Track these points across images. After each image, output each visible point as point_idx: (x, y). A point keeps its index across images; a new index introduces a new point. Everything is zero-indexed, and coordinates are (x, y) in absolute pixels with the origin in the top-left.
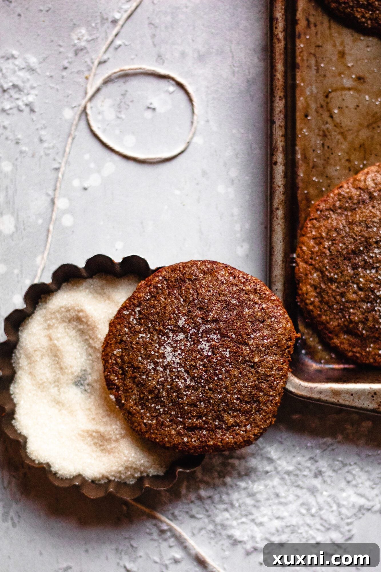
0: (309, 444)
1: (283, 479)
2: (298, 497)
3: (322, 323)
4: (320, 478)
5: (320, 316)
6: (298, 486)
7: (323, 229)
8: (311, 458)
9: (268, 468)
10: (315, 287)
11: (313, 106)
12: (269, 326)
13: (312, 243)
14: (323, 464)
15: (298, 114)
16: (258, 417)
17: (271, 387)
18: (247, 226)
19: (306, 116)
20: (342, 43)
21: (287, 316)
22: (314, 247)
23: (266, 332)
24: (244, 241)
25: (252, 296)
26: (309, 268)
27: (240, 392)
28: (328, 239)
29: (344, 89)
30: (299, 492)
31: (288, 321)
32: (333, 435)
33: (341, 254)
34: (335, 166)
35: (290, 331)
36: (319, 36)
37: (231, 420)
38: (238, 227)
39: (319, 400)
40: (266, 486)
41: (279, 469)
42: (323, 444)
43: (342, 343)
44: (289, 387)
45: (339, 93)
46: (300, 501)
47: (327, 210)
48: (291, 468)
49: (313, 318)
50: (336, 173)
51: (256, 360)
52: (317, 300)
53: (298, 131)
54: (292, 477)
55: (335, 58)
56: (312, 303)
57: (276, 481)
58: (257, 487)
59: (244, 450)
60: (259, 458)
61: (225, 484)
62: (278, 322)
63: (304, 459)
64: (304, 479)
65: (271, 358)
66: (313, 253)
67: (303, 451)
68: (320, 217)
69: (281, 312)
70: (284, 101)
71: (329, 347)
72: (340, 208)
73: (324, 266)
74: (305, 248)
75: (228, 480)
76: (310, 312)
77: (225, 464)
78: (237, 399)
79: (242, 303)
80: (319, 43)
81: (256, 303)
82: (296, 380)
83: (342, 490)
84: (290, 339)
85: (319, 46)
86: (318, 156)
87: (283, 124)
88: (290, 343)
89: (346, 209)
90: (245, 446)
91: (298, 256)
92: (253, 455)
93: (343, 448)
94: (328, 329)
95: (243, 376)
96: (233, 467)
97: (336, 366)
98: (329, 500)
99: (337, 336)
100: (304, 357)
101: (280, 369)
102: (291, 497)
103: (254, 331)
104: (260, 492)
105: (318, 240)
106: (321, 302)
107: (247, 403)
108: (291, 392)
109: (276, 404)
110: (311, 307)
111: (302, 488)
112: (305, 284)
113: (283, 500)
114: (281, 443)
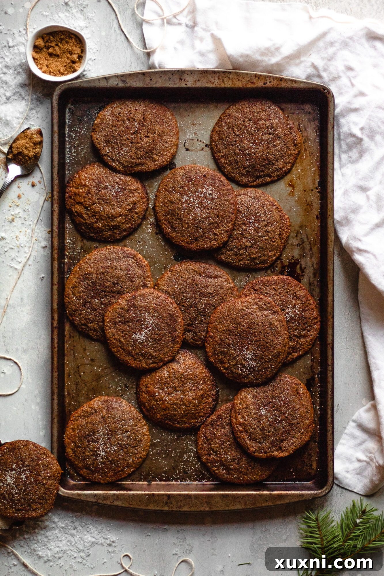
0: (71, 516)
1: (60, 530)
2: (67, 538)
3: (76, 465)
4: (76, 530)
5: (75, 461)
6: (67, 533)
7: (76, 425)
8: (72, 521)
9: (54, 526)
10: (72, 449)
11: (72, 372)
12: (50, 468)
13: (71, 431)
14: (77, 524)
15: (66, 375)
16: (46, 505)
17: (51, 493)
18: (44, 423)
19: (69, 376)
20: (85, 345)
21: (58, 463)
22: (72, 432)
23: (48, 471)
24: (43, 429)
25: (43, 456)
26: (70, 441)
27: (38, 495)
28: (78, 430)
29: (86, 364)
30: (67, 536)
31: (58, 466)
32: (81, 512)
33: (83, 436)
34: (82, 397)
35: (59, 470)
36: (75, 342)
37: (35, 507)
38: (40, 423)
39: (72, 498)
40: (53, 533)
41: (58, 526)
42: (77, 515)
43: (84, 473)
44: (60, 493)
45: (83, 366)
46: (67, 540)
47: (77, 417)
48: (63, 526)
49: (72, 462)
50: (82, 400)
51: (44, 482)
52: (73, 455)
53: (66, 382)
54: (64, 529)
55: (82, 351)
56: (71, 456)
57: (57, 531)
58: (49, 534)
59: (43, 518)
60: (50, 521)
61: (35, 532)
62: (54, 467)
63: (69, 522)
64: (69, 530)
65: (50, 482)
66: (71, 435)
67: (68, 519)
68: (75, 419)
69: (55, 462)
70: (57, 373)
71: (79, 475)
72: (83, 416)
73: (76, 440)
74: (68, 433)
75: (37, 531)
76: (70, 460)
77: (35, 524)
78: (37, 498)
79: (39, 459)
80: (75, 345)
81: (44, 459)
82: (63, 490)
83: (85, 535)
84: (59, 473)
85: (74, 346)
86: (74, 393)
87: (57, 383)
88: (59, 475)
89: (85, 416)
90: (41, 517)
91: (66, 436)
92: (47, 520)
93: (85, 517)
94: (78, 467)
95: (39, 489)
96: (39, 525)
97: (82, 482)
98: (80, 539)
99: (82, 470)
100: (68, 478)
101: (55, 486)
102: (63, 538)
103: (44, 470)
104: (51, 536)
105: (74, 430)
106: (75, 456)
107: (41, 500)
108: (61, 495)
109: (53, 500)
110: (71, 458)
111: (68, 534)
112: (69, 448)
113: (60, 539)
114: (59, 515)
